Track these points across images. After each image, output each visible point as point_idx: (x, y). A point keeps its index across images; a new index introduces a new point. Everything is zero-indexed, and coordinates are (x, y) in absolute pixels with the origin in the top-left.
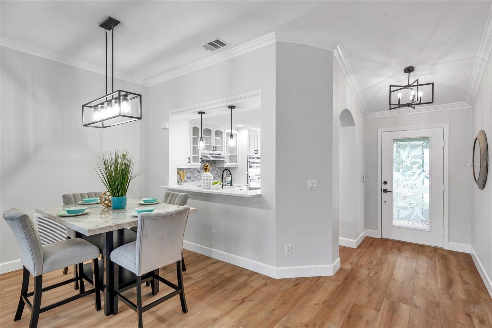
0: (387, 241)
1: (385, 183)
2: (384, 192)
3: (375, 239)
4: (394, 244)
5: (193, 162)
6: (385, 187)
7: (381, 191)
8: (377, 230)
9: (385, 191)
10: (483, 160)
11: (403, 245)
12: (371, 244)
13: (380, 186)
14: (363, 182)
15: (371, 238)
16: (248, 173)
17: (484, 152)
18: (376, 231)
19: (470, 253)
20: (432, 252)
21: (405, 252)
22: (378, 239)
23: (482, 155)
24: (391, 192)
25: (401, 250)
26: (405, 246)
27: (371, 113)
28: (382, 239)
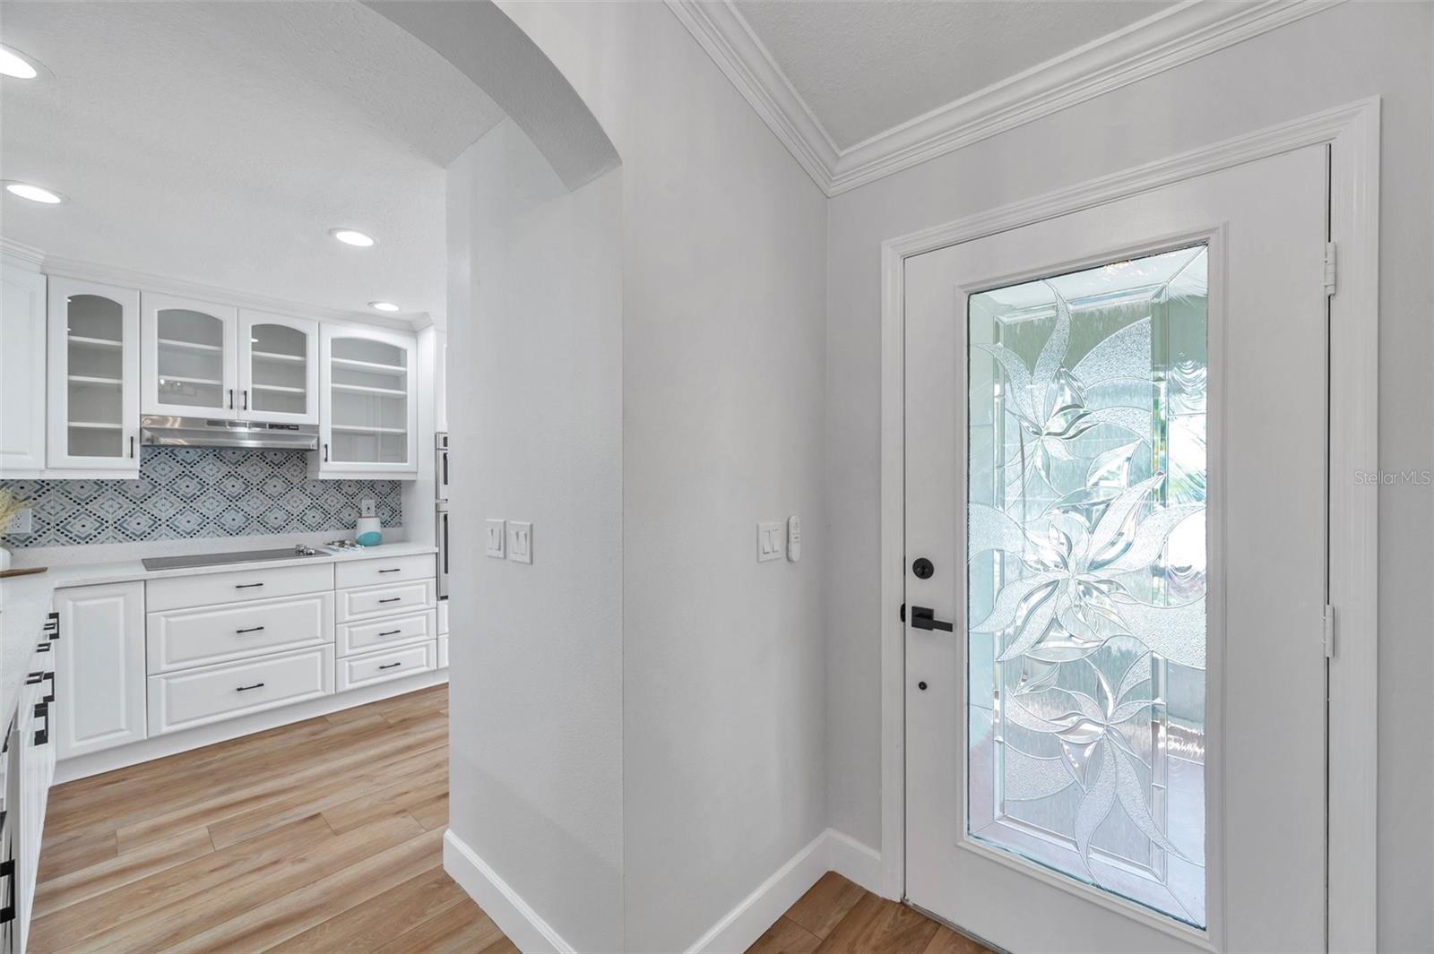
1: (924, 569)
5: (69, 454)
6: (922, 593)
9: (923, 618)
13: (898, 588)
14: (789, 559)
16: (437, 501)
27: (842, 154)
28: (906, 906)
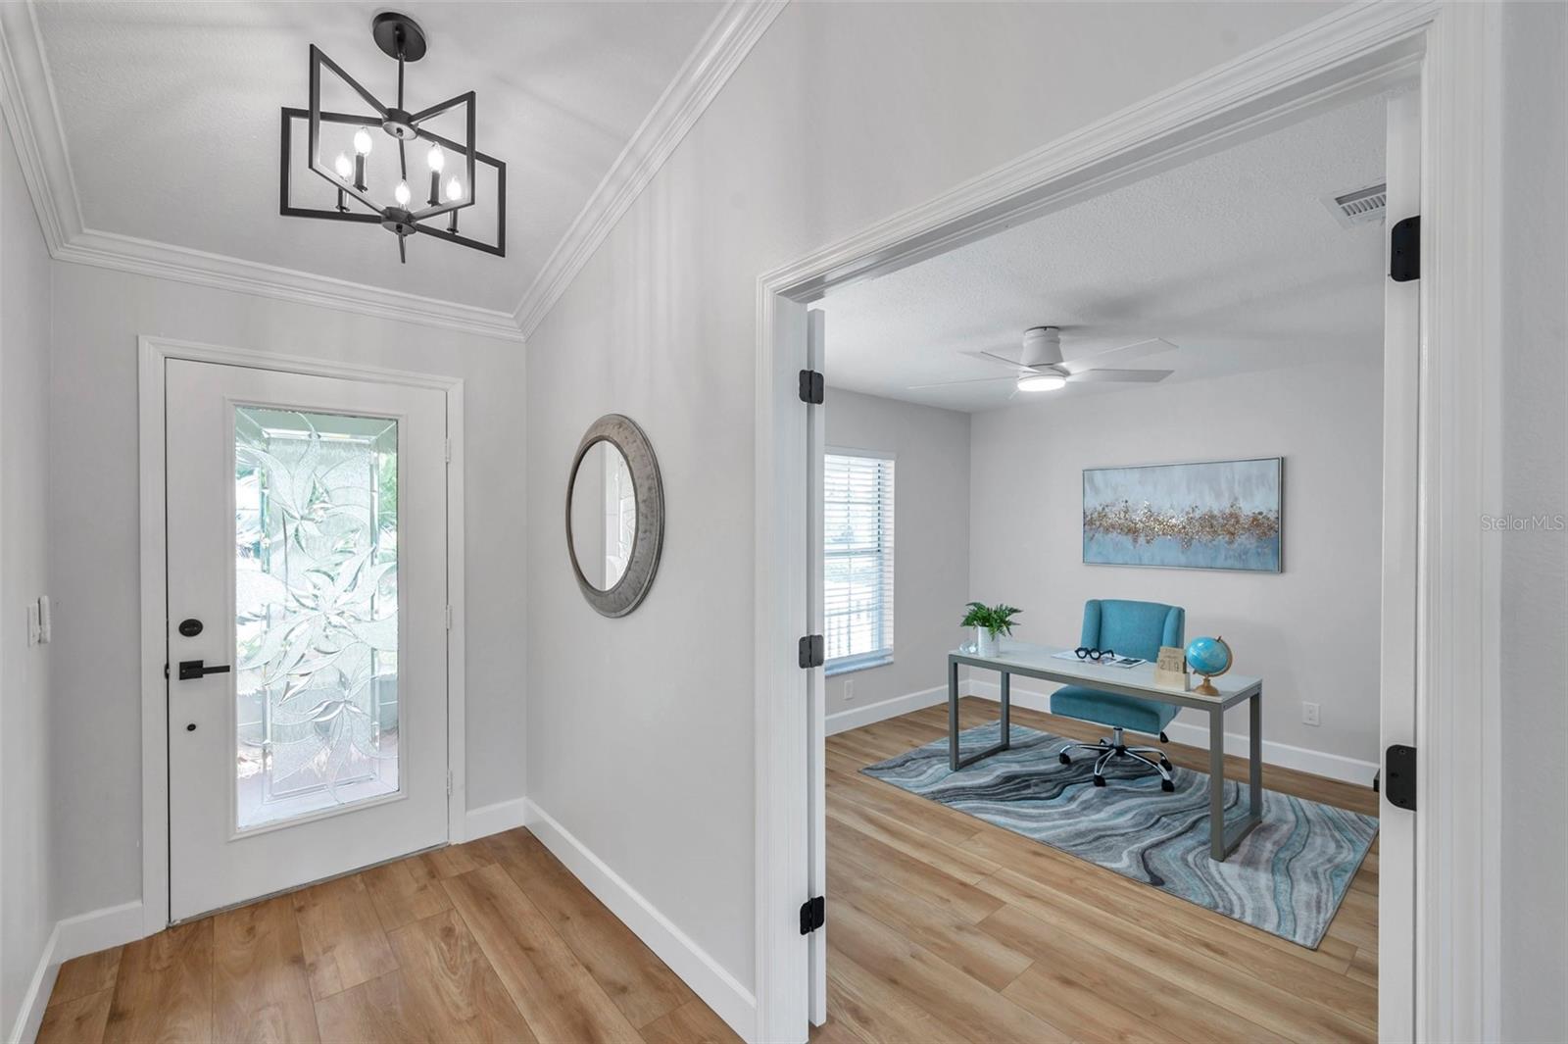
0: (211, 928)
2: (183, 677)
3: (127, 954)
4: (251, 930)
7: (167, 676)
8: (142, 895)
10: (646, 517)
11: (300, 910)
12: (116, 1016)
15: (99, 958)
17: (650, 489)
18: (137, 904)
19: (523, 824)
20: (426, 886)
21: (334, 959)
22: (151, 940)
23: (644, 501)
24: (226, 669)
25: (309, 959)
26: (314, 915)
